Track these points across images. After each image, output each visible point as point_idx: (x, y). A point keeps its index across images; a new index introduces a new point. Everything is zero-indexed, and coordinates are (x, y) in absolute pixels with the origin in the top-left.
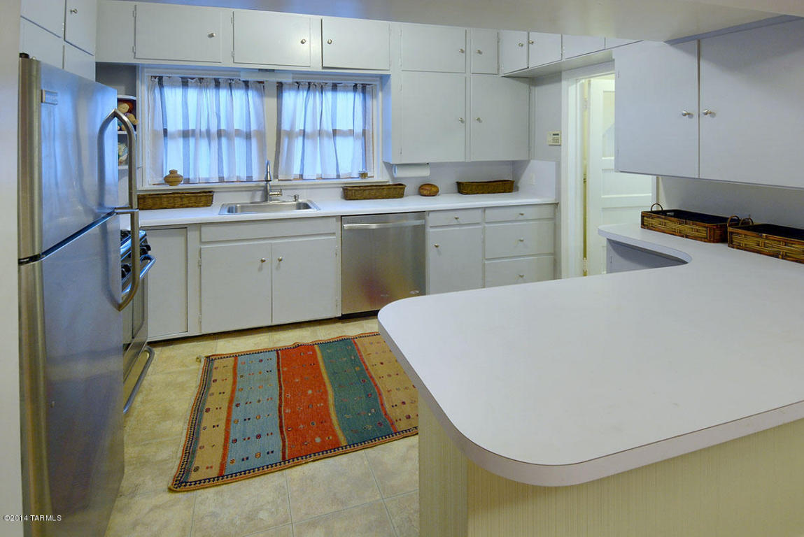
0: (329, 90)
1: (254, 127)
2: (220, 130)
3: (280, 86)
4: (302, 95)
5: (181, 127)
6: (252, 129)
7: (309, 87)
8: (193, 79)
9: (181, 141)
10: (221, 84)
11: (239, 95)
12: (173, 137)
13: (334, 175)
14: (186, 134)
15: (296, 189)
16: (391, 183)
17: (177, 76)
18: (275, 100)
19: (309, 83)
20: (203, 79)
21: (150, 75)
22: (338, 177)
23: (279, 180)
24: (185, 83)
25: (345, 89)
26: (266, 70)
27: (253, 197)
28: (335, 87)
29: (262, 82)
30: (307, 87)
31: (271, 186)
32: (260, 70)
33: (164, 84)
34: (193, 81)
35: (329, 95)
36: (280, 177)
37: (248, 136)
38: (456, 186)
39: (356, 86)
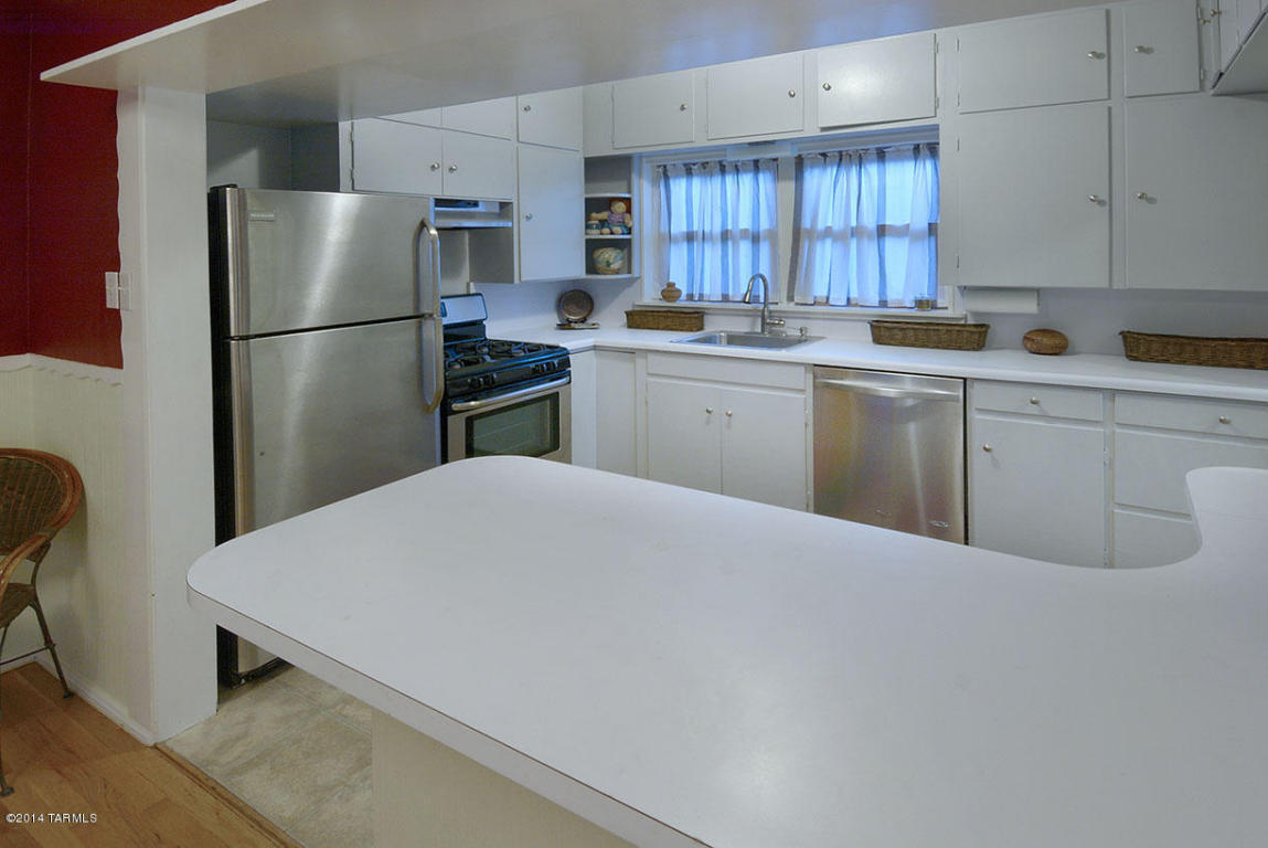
0: (871, 161)
1: (764, 225)
2: (727, 231)
3: (800, 164)
4: (831, 172)
5: (684, 229)
6: (761, 229)
7: (841, 160)
8: (694, 164)
9: (685, 246)
10: (727, 168)
11: (746, 180)
12: (677, 241)
13: (874, 299)
14: (690, 237)
15: (809, 318)
16: (970, 322)
17: (680, 163)
18: (791, 185)
19: (840, 153)
20: (707, 163)
21: (655, 164)
22: (883, 304)
23: (797, 304)
24: (689, 172)
25: (900, 156)
26: (757, 144)
27: (754, 324)
28: (881, 156)
29: (775, 160)
30: (837, 160)
31: (770, 312)
32: (750, 144)
33: (669, 174)
34: (696, 167)
35: (872, 169)
36: (796, 299)
37: (755, 239)
38: (1119, 340)
39: (917, 148)
